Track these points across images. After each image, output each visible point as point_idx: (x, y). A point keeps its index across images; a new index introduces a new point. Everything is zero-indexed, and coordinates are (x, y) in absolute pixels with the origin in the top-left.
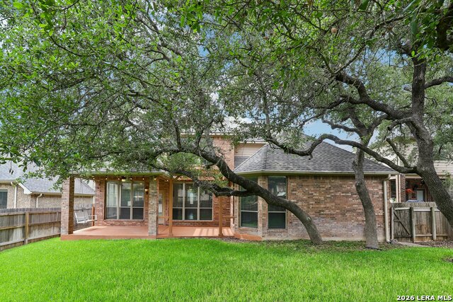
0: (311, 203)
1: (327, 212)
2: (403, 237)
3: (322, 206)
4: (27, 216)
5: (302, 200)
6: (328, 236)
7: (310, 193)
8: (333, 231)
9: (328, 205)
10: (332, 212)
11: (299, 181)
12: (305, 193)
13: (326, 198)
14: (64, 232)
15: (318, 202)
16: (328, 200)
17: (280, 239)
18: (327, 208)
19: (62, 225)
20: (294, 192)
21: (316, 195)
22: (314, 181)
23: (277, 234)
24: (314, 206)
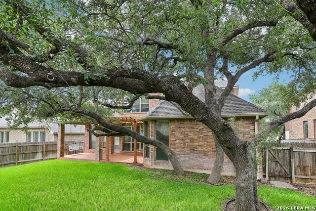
0: (187, 141)
1: (200, 149)
2: (280, 177)
3: (196, 144)
4: (44, 146)
5: (180, 139)
6: (200, 169)
7: (186, 133)
8: (205, 165)
9: (201, 143)
10: (204, 149)
11: (177, 123)
12: (182, 134)
13: (199, 137)
14: (58, 155)
15: (192, 140)
16: (201, 139)
17: (163, 168)
18: (200, 146)
19: (58, 151)
20: (173, 133)
21: (191, 135)
22: (189, 123)
23: (161, 164)
24: (189, 144)
